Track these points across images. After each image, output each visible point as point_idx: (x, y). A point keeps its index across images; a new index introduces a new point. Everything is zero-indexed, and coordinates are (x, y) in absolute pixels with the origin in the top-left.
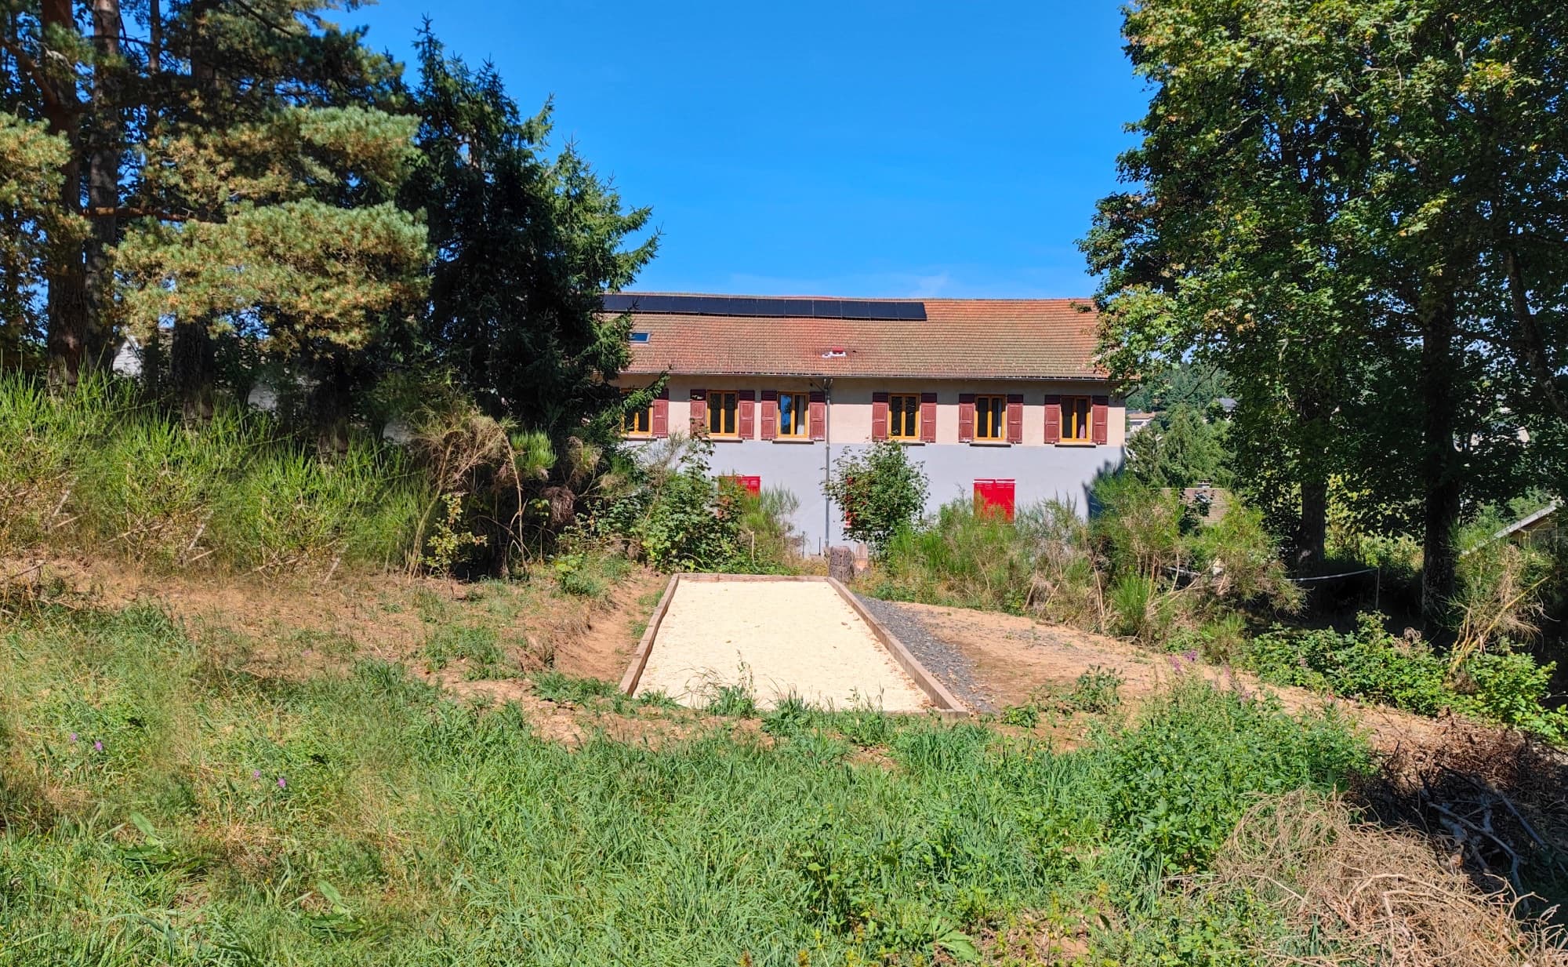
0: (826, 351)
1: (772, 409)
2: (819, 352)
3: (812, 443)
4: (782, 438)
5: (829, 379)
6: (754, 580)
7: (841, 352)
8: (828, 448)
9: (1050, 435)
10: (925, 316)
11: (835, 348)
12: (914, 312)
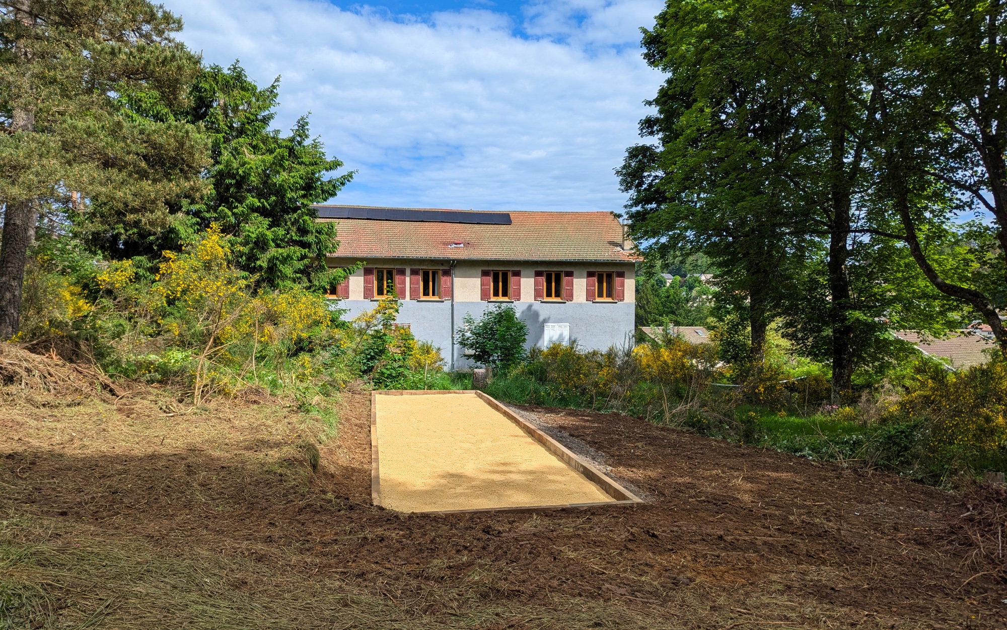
0: (451, 244)
1: (418, 280)
2: (446, 244)
3: (443, 302)
4: (423, 298)
5: (454, 261)
6: (416, 394)
7: (460, 244)
8: (452, 305)
9: (590, 296)
10: (511, 222)
11: (456, 242)
12: (504, 219)
